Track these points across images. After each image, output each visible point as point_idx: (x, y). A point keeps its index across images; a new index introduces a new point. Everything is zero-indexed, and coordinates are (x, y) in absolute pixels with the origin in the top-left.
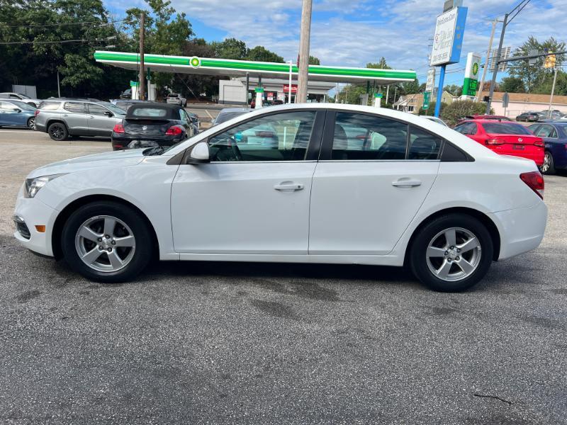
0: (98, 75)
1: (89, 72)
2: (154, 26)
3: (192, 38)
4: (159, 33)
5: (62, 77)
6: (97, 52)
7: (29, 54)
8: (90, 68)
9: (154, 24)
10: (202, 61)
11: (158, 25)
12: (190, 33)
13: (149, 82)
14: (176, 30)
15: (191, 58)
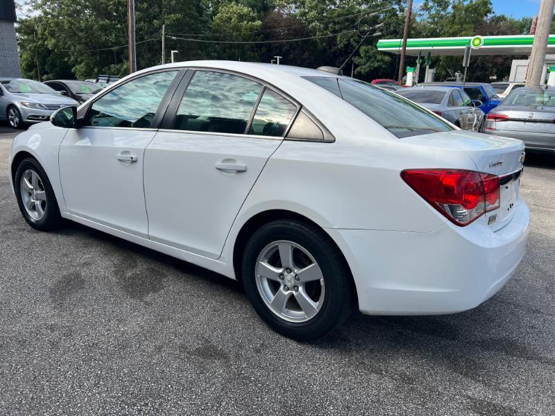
0: (385, 63)
1: (378, 61)
2: (450, 9)
3: (490, 16)
4: (454, 16)
5: (356, 66)
6: (380, 41)
7: (334, 49)
8: (379, 57)
9: (450, 7)
10: (485, 40)
11: (454, 7)
12: (489, 11)
13: (428, 67)
14: (473, 9)
15: (473, 38)
